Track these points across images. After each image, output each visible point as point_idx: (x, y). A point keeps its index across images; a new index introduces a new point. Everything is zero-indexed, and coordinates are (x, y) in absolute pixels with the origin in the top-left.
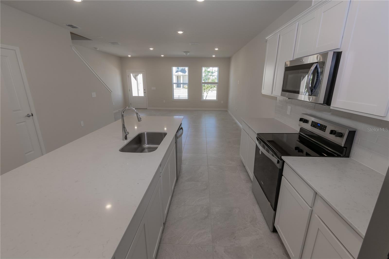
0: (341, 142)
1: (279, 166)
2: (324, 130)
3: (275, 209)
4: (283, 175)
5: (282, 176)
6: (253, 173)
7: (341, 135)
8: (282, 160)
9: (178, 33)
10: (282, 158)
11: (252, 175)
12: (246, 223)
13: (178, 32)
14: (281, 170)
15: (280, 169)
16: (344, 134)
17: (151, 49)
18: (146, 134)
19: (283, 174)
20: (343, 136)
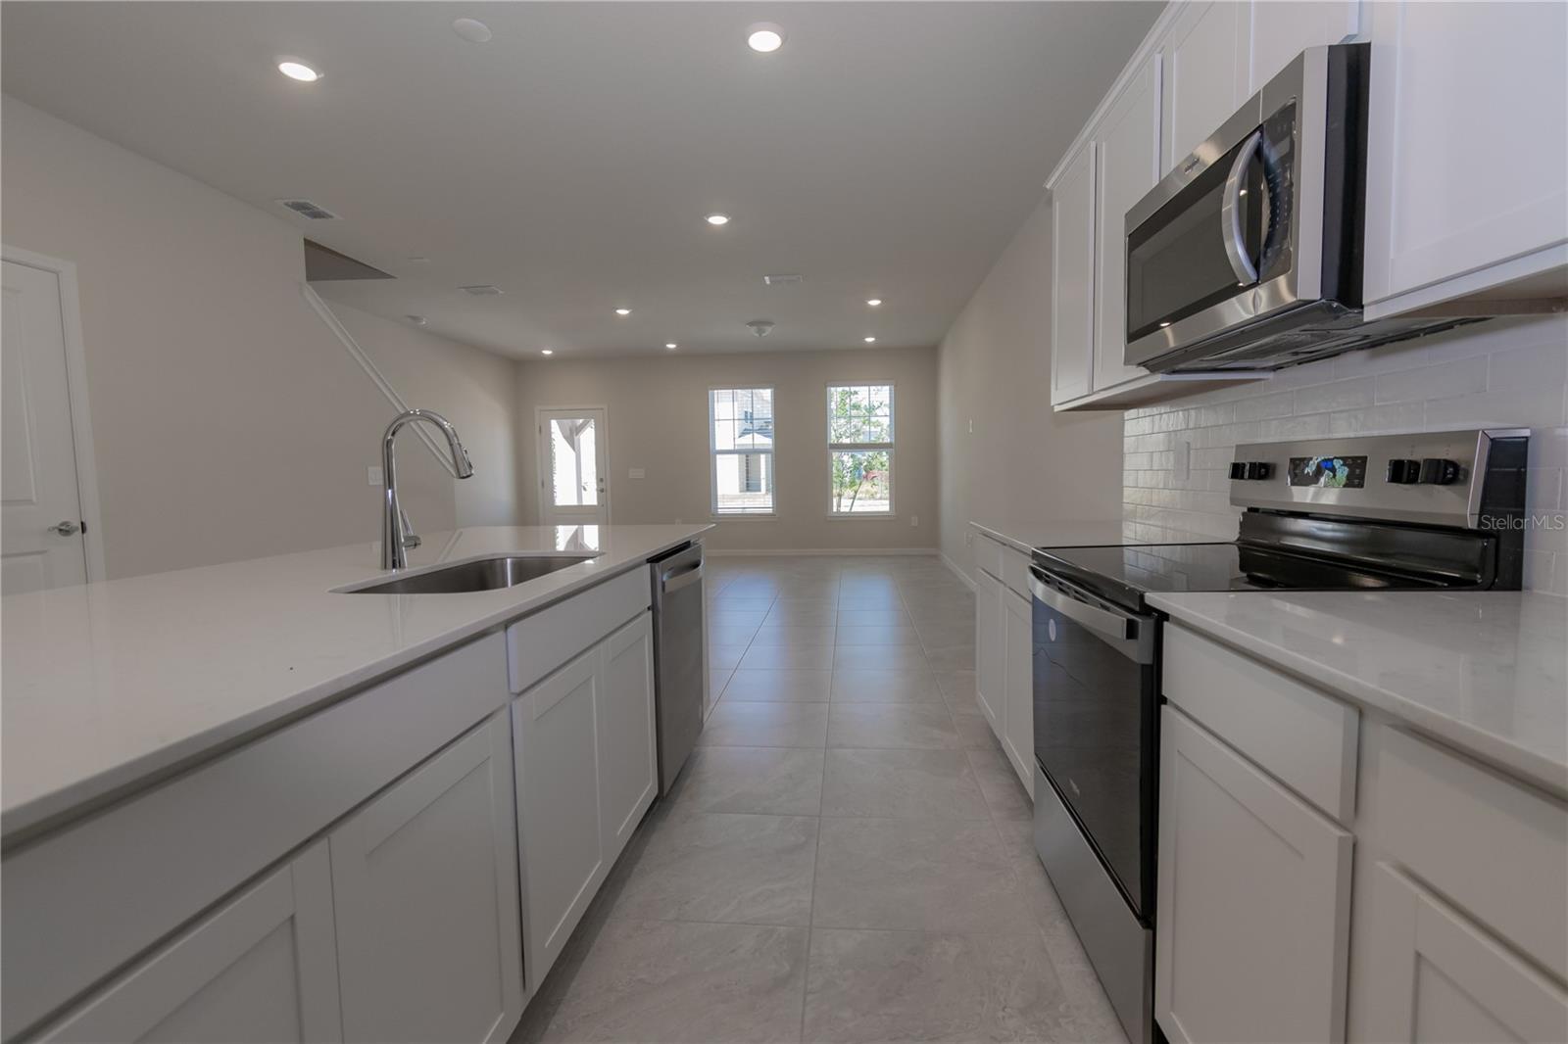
0: (1460, 505)
1: (1137, 652)
2: (1356, 481)
3: (1148, 916)
4: (1164, 701)
5: (1163, 707)
6: (1034, 757)
7: (1448, 473)
8: (1147, 610)
9: (708, 223)
10: (1147, 601)
11: (1027, 766)
12: (1000, 1014)
13: (708, 218)
14: (1153, 672)
15: (1143, 666)
16: (1470, 463)
17: (623, 312)
18: (514, 565)
19: (1163, 693)
20: (1461, 477)
